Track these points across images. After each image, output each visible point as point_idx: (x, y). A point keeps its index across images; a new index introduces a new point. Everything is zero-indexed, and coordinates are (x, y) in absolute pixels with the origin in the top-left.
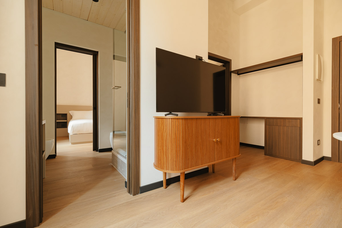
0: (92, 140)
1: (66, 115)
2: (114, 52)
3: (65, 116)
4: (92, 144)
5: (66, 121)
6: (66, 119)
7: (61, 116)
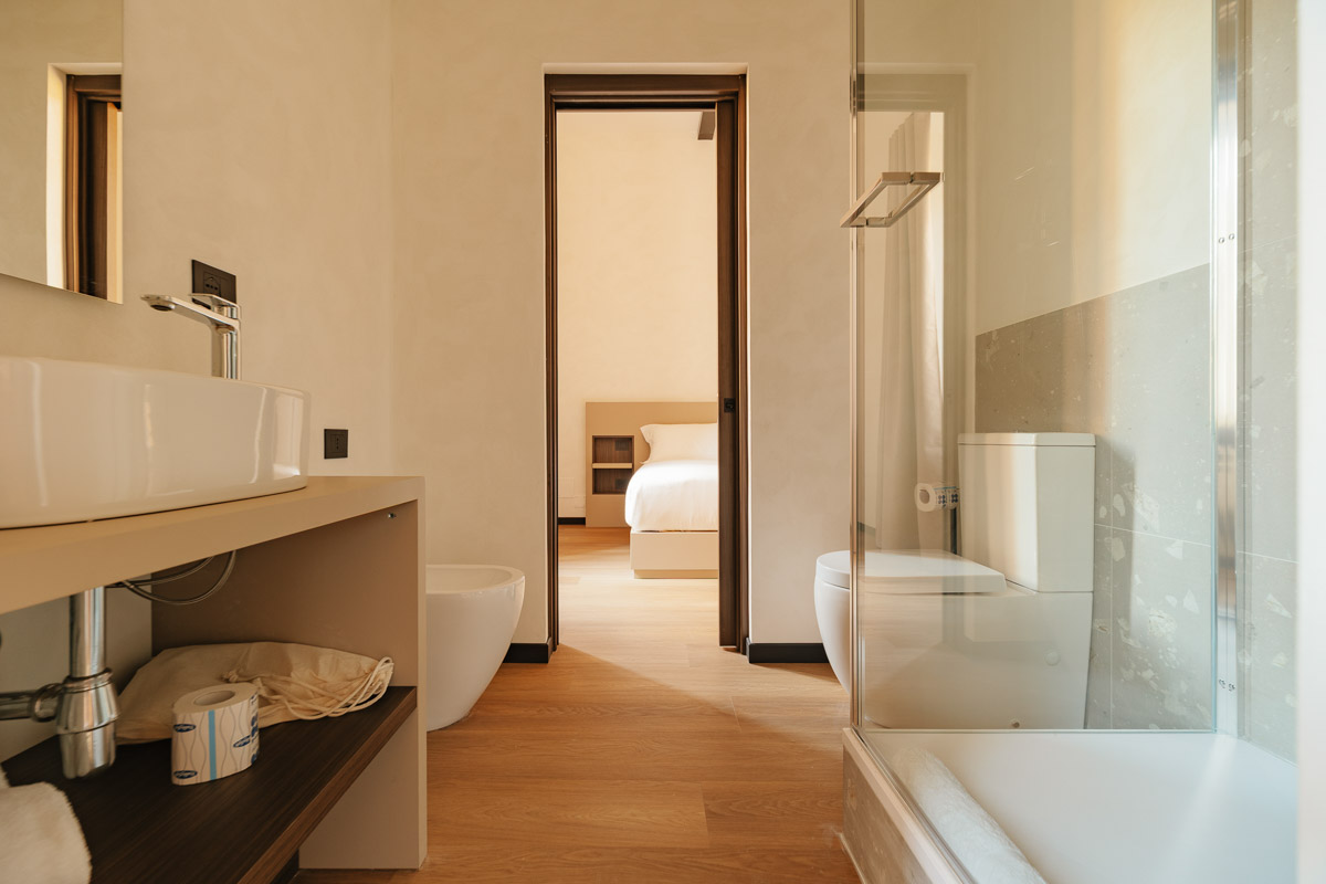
0: (716, 566)
1: (629, 440)
2: (859, 53)
3: (625, 443)
4: (715, 583)
5: (629, 466)
6: (630, 459)
7: (614, 444)
